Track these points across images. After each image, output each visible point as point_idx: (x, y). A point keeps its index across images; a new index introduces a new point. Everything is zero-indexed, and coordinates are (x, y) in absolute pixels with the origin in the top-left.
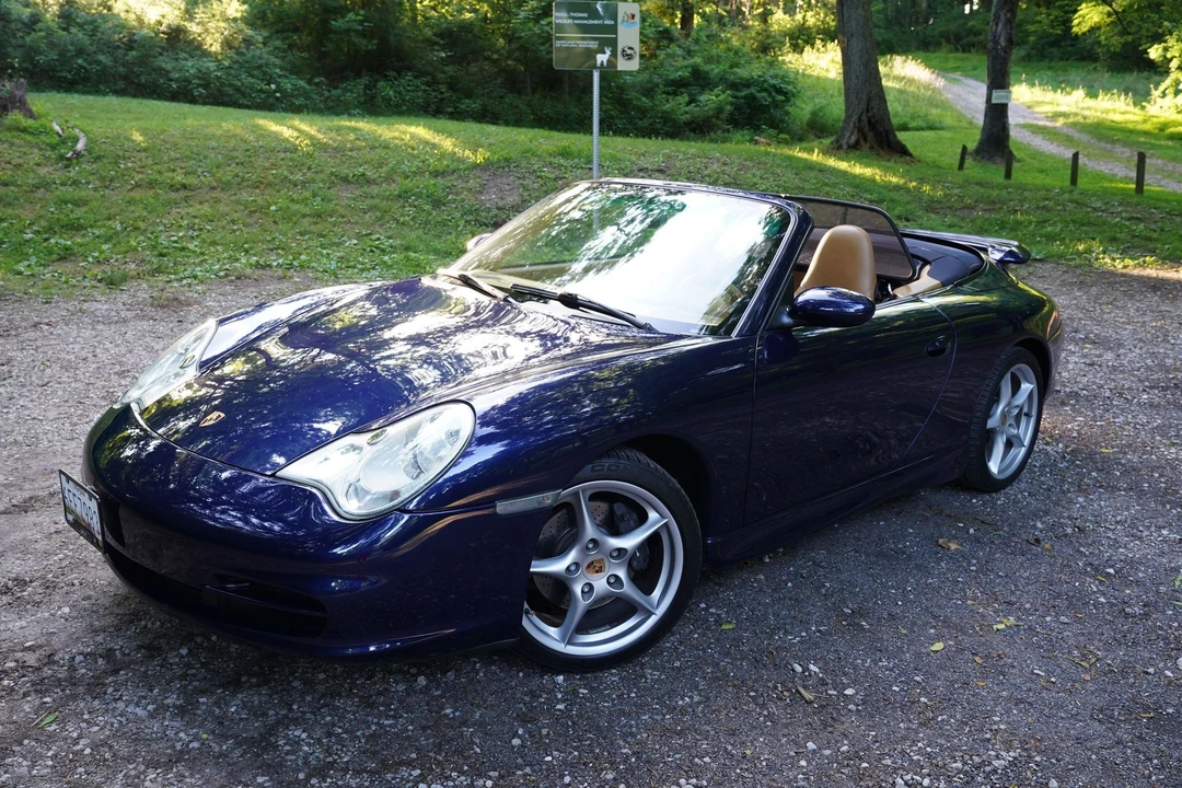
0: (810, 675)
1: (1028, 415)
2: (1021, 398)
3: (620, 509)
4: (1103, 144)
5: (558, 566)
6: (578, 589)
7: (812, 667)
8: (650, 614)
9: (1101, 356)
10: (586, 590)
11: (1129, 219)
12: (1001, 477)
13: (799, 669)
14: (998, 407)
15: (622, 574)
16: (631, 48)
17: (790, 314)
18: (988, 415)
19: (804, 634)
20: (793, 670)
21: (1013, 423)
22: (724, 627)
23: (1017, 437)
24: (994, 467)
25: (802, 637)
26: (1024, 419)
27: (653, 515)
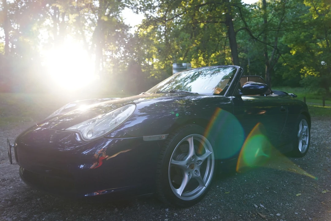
0: (261, 208)
2: (304, 130)
7: (261, 205)
12: (302, 153)
13: (256, 206)
14: (299, 132)
17: (241, 92)
19: (254, 195)
20: (254, 207)
21: (303, 137)
22: (226, 193)
23: (304, 141)
24: (300, 149)
25: (254, 196)
26: (306, 137)
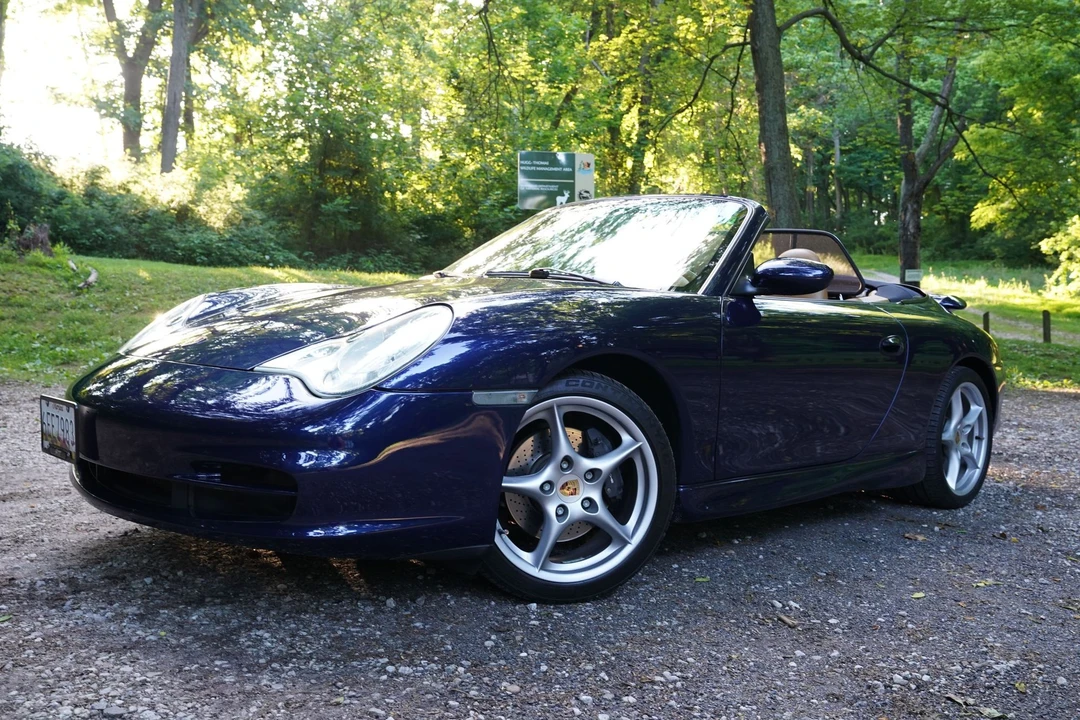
0: (791, 609)
1: (979, 438)
2: (972, 419)
3: (593, 434)
4: (1008, 321)
5: (533, 484)
6: (551, 509)
7: (792, 603)
8: (625, 543)
9: (1036, 435)
10: (560, 512)
11: (1042, 355)
12: (959, 494)
13: (779, 605)
14: (950, 423)
15: (596, 496)
16: (587, 192)
17: (753, 284)
18: (941, 429)
19: (780, 586)
20: (773, 606)
21: (966, 442)
22: (697, 580)
23: (970, 456)
24: (951, 481)
25: (778, 588)
26: (975, 443)
27: (626, 438)
